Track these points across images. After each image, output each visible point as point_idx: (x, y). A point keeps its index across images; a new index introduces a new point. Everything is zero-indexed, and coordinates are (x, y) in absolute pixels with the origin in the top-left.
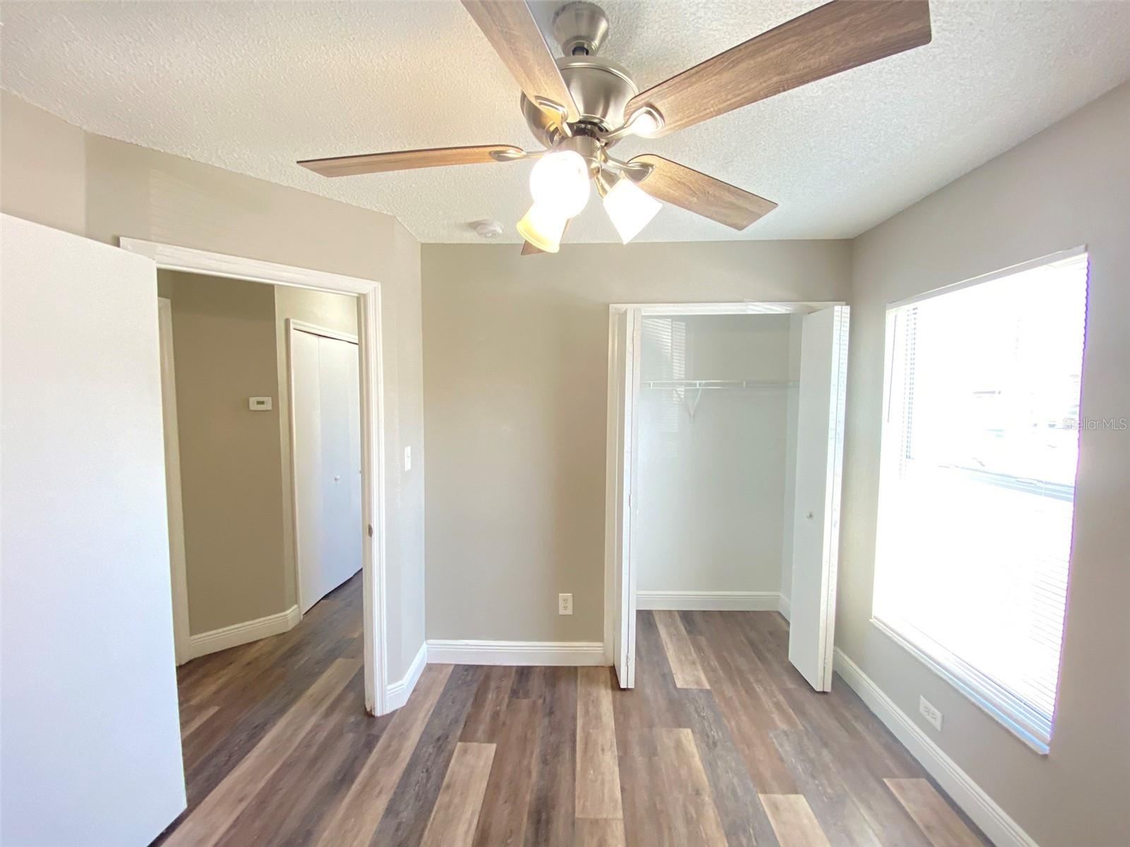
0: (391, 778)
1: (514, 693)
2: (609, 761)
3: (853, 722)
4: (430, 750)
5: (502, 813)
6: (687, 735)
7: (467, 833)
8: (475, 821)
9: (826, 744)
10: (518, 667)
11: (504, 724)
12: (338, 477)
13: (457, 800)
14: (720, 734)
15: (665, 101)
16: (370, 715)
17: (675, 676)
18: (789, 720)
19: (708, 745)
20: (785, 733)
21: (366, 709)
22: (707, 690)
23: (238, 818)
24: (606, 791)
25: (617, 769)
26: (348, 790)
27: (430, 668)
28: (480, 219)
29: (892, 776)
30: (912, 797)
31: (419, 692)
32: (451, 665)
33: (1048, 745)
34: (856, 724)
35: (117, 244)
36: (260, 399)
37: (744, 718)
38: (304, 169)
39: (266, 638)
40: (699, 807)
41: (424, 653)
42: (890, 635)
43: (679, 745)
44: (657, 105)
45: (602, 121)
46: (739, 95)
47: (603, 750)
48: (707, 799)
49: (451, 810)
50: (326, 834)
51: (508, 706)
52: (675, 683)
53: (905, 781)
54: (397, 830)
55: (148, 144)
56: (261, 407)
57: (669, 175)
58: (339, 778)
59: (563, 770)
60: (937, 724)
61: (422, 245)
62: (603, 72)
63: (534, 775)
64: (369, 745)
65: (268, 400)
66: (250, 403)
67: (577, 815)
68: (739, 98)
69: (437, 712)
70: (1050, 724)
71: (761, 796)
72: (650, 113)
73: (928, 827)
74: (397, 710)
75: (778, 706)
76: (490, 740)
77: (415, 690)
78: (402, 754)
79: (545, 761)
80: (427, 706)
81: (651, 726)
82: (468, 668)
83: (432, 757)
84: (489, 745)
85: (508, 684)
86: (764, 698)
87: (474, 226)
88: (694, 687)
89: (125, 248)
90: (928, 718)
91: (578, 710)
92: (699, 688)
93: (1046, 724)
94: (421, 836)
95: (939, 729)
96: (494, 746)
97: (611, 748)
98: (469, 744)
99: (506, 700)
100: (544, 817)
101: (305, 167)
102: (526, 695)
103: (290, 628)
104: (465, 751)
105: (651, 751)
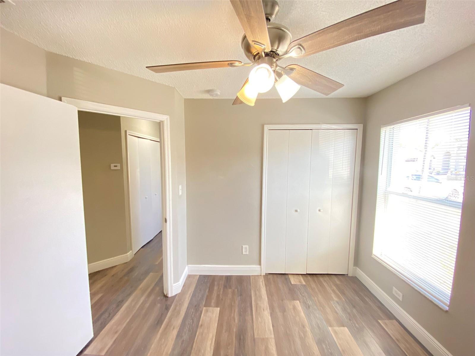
0: (178, 322)
1: (225, 287)
2: (266, 315)
3: (365, 297)
4: (193, 310)
5: (225, 336)
6: (297, 303)
7: (211, 344)
8: (214, 340)
9: (354, 307)
10: (226, 276)
11: (222, 299)
12: (147, 197)
13: (206, 331)
14: (311, 303)
15: (307, 43)
16: (166, 297)
17: (291, 279)
18: (338, 297)
19: (306, 308)
20: (338, 303)
21: (164, 294)
22: (304, 285)
23: (116, 340)
24: (266, 327)
25: (270, 318)
26: (160, 327)
27: (189, 277)
28: (211, 88)
29: (381, 319)
30: (390, 327)
31: (185, 286)
32: (198, 275)
33: (448, 307)
34: (366, 298)
35: (60, 100)
36: (115, 165)
37: (320, 296)
38: (149, 70)
39: (119, 265)
40: (305, 333)
41: (187, 270)
42: (381, 262)
43: (294, 308)
44: (303, 45)
45: (277, 50)
46: (339, 41)
47: (264, 310)
48: (308, 329)
49: (204, 335)
50: (153, 346)
51: (223, 292)
52: (291, 282)
53: (387, 321)
54: (182, 344)
55: (72, 56)
56: (116, 168)
57: (301, 73)
58: (156, 322)
59: (248, 318)
60: (401, 298)
61: (185, 99)
62: (278, 30)
63: (236, 321)
64: (167, 308)
65: (119, 165)
66: (111, 166)
67: (255, 337)
68: (339, 42)
69: (194, 295)
70: (449, 298)
71: (330, 328)
72: (299, 48)
73: (397, 340)
74: (177, 294)
75: (333, 291)
76: (217, 306)
77: (184, 286)
78: (181, 312)
79: (240, 315)
80: (190, 292)
81: (282, 300)
82: (205, 276)
83: (194, 314)
84: (217, 308)
85: (222, 282)
86: (328, 288)
87: (208, 91)
88: (298, 283)
89: (64, 102)
90: (397, 296)
91: (252, 294)
92: (301, 284)
93: (448, 299)
94: (192, 347)
95: (401, 300)
96: (219, 309)
97: (267, 309)
98: (208, 308)
99: (222, 290)
100: (242, 337)
101: (149, 69)
102: (230, 287)
103: (129, 260)
104: (207, 311)
105: (283, 310)
